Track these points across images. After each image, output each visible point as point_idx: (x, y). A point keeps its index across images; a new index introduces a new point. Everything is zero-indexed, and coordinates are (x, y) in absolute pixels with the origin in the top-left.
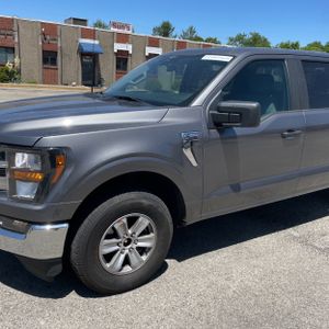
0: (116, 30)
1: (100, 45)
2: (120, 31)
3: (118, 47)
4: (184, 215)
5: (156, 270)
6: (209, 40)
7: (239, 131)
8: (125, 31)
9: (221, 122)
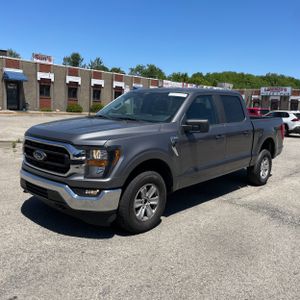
0: (38, 61)
1: (24, 73)
2: (43, 62)
3: (41, 75)
4: (172, 185)
5: (156, 222)
6: (114, 70)
7: (197, 135)
8: (47, 62)
9: (187, 131)
